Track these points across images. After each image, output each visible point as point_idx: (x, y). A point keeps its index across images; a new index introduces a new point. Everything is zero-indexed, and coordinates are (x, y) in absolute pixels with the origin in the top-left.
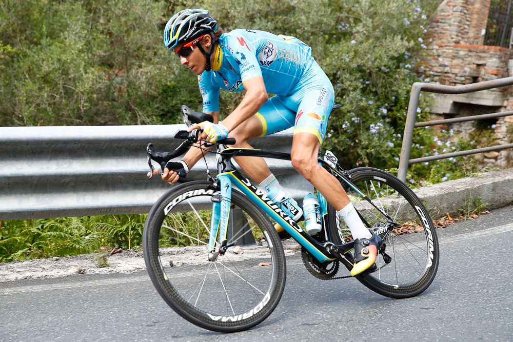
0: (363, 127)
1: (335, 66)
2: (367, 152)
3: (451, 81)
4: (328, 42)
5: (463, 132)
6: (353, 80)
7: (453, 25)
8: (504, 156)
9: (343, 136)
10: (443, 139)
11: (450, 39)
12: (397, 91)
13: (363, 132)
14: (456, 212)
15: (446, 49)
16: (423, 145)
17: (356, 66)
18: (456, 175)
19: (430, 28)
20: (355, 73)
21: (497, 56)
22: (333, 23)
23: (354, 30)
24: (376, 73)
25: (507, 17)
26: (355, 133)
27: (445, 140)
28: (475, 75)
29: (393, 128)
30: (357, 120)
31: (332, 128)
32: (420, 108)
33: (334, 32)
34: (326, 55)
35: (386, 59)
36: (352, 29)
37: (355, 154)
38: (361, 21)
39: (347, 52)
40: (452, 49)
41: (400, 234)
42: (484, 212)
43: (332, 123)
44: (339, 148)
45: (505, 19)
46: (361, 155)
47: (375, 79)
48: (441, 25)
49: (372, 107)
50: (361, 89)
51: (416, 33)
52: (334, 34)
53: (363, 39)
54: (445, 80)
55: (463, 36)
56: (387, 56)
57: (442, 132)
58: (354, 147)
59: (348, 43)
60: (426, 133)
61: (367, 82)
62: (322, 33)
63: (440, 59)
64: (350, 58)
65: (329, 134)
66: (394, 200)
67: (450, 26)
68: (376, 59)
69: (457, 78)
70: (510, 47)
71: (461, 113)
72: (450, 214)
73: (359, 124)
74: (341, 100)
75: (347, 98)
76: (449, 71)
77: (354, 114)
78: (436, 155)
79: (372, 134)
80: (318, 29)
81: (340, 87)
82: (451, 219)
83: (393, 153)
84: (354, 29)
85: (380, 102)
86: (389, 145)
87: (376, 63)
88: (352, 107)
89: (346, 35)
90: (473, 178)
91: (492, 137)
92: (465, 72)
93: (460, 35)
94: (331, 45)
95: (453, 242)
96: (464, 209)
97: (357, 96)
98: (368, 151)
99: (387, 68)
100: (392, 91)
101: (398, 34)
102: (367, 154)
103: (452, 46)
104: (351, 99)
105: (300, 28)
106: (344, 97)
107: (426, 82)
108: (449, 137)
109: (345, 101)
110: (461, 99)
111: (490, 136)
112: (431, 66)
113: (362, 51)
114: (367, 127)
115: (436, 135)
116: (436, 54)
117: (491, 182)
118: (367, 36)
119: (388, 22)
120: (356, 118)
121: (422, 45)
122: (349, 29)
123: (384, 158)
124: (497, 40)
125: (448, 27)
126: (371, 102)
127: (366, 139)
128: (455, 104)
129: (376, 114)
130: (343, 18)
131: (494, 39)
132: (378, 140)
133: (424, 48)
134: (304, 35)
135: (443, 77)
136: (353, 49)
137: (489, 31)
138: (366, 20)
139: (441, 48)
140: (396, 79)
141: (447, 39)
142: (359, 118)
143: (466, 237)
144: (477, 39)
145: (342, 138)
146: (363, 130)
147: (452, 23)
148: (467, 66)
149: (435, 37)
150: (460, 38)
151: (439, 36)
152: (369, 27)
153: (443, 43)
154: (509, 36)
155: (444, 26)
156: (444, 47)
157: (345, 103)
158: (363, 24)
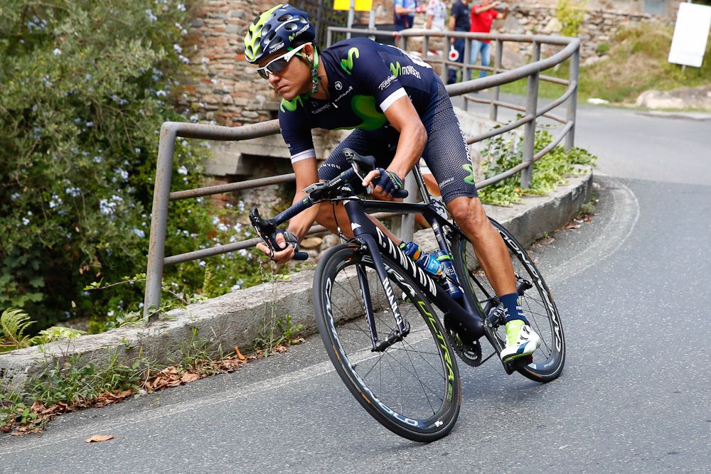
0: (86, 203)
1: (27, 96)
2: (97, 249)
3: (236, 119)
4: (10, 51)
5: (262, 207)
6: (62, 120)
7: (232, 22)
8: (331, 244)
9: (51, 221)
10: (228, 219)
11: (228, 46)
12: (143, 139)
13: (88, 214)
14: (249, 343)
15: (223, 64)
16: (194, 232)
17: (66, 94)
18: (254, 280)
19: (192, 26)
20: (65, 108)
22: (16, 18)
23: (57, 31)
24: (103, 107)
25: (319, 10)
26: (74, 216)
27: (233, 221)
28: (274, 108)
29: (142, 204)
30: (76, 191)
31: (29, 207)
32: (186, 166)
33: (19, 33)
34: (7, 75)
35: (118, 82)
36: (53, 28)
37: (76, 253)
38: (68, 15)
39: (46, 70)
40: (232, 64)
41: (156, 391)
42: (296, 341)
43: (29, 199)
44: (45, 243)
45: (316, 11)
46: (87, 255)
47: (102, 118)
48: (211, 21)
49: (100, 168)
50: (79, 136)
51: (169, 36)
52: (20, 37)
53: (74, 47)
54: (225, 117)
56: (121, 76)
57: (225, 207)
58: (73, 241)
59: (48, 54)
60: (199, 211)
61: (88, 124)
63: (215, 81)
64: (54, 80)
65: (24, 219)
66: (141, 331)
67: (226, 24)
68: (101, 82)
69: (245, 113)
71: (256, 172)
72: (239, 348)
73: (79, 200)
74: (43, 157)
75: (53, 154)
76: (232, 102)
77: (69, 182)
78: (218, 247)
79: (105, 216)
81: (39, 133)
82: (242, 357)
83: (143, 249)
84: (56, 30)
85: (115, 158)
86: (136, 235)
87: (101, 90)
88: (64, 170)
89: (44, 39)
90: (275, 284)
92: (257, 103)
94: (15, 58)
95: (246, 396)
96: (263, 339)
97: (72, 149)
98: (99, 246)
99: (123, 98)
100: (134, 138)
101: (137, 37)
102: (98, 253)
103: (233, 59)
104: (62, 155)
106: (48, 152)
107: (192, 122)
108: (239, 215)
109: (51, 158)
110: (253, 148)
112: (199, 92)
113: (74, 69)
114: (93, 203)
115: (216, 212)
116: (206, 72)
117: (305, 289)
118: (81, 42)
119: (117, 17)
120: (73, 189)
121: (181, 57)
122: (47, 29)
123: (128, 257)
125: (224, 26)
126: (98, 160)
127: (94, 225)
128: (245, 158)
129: (108, 180)
130: (35, 7)
132: (116, 226)
133: (185, 63)
135: (221, 112)
136: (58, 65)
138: (77, 13)
139: (214, 62)
140: (139, 117)
141: (223, 46)
142: (78, 189)
143: (267, 385)
145: (51, 225)
146: (86, 210)
147: (230, 19)
148: (261, 92)
149: (202, 42)
151: (208, 42)
152: (83, 25)
153: (217, 53)
154: (324, 41)
155: (216, 24)
156: (220, 61)
157: (50, 163)
158: (72, 20)
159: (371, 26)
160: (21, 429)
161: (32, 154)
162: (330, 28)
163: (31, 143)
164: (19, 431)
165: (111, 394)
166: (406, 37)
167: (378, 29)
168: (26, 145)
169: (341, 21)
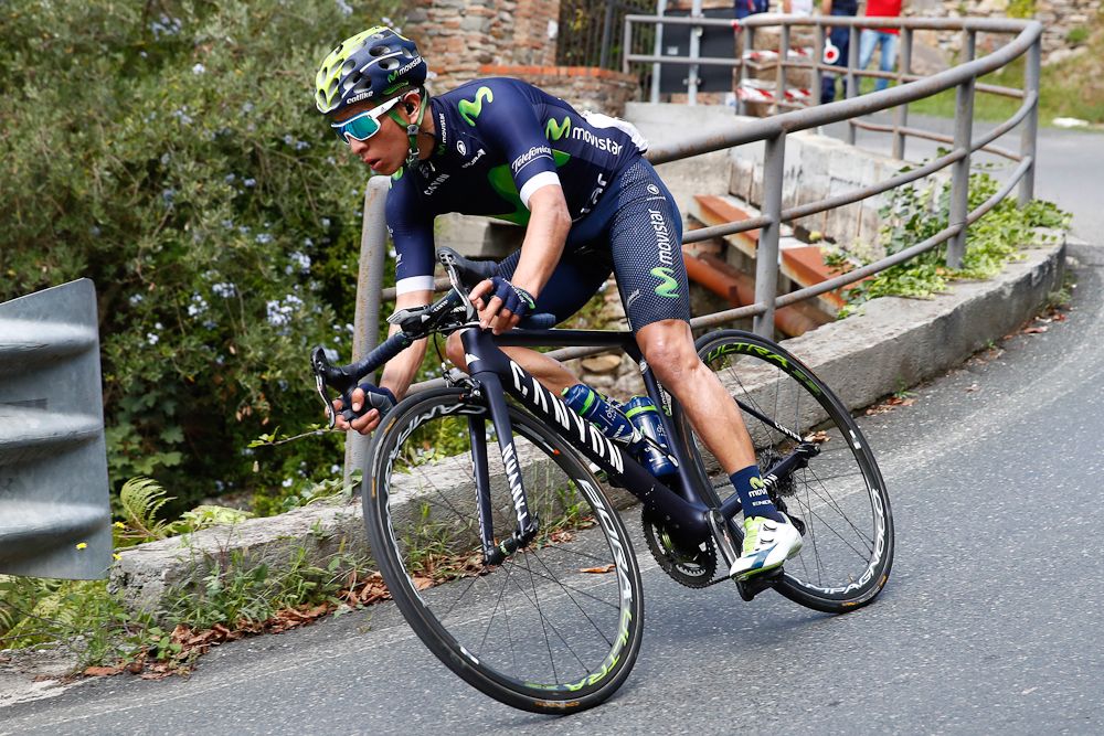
0: (246, 309)
1: (152, 141)
2: (264, 380)
4: (126, 71)
6: (207, 177)
7: (472, 13)
9: (192, 337)
11: (465, 52)
12: (336, 204)
13: (248, 325)
17: (213, 135)
19: (408, 22)
20: (212, 157)
21: (594, 95)
22: (135, 18)
23: (199, 36)
24: (271, 154)
26: (226, 329)
29: (333, 308)
30: (229, 289)
33: (140, 42)
34: (122, 108)
35: (295, 114)
36: (193, 32)
37: (232, 388)
38: (216, 10)
39: (182, 98)
41: (366, 605)
42: (586, 524)
43: (158, 303)
44: (183, 373)
46: (248, 390)
47: (269, 171)
48: (439, 12)
49: (267, 252)
50: (233, 200)
52: (141, 48)
53: (225, 60)
55: (500, 42)
56: (299, 105)
58: (226, 368)
59: (184, 74)
61: (248, 182)
62: (105, 47)
64: (194, 114)
65: (150, 335)
66: (340, 511)
67: (463, 16)
68: (267, 115)
70: (626, 68)
73: (233, 303)
74: (178, 236)
75: (195, 229)
77: (217, 274)
79: (275, 329)
80: (93, 36)
81: (170, 198)
84: (198, 33)
85: (291, 236)
87: (270, 127)
88: (212, 255)
89: (177, 50)
91: (601, 316)
93: (491, 38)
94: (134, 81)
95: (508, 612)
97: (224, 222)
98: (267, 376)
99: (300, 140)
100: (321, 202)
101: (322, 41)
102: (265, 387)
103: (475, 71)
104: (208, 232)
105: (39, 34)
106: (187, 228)
109: (191, 237)
111: (593, 314)
113: (226, 95)
114: (256, 309)
118: (235, 52)
119: (292, 10)
120: (225, 285)
122: (183, 33)
123: (311, 393)
124: (592, 51)
125: (459, 19)
126: (263, 238)
127: (258, 343)
129: (280, 271)
131: (583, 47)
132: (292, 343)
134: (54, 54)
136: (201, 90)
137: (568, 25)
138: (230, 6)
139: (444, 77)
140: (328, 169)
141: (459, 51)
142: (232, 286)
144: (537, 48)
145: (191, 343)
146: (246, 319)
147: (468, 7)
150: (492, 48)
151: (435, 45)
152: (240, 25)
153: (448, 64)
154: (620, 39)
155: (446, 16)
156: (453, 75)
157: (189, 244)
158: (222, 17)
159: (696, 11)
160: (157, 669)
161: (162, 230)
162: (630, 17)
163: (159, 214)
164: (153, 672)
165: (296, 612)
166: (753, 28)
167: (707, 16)
168: (152, 217)
169: (647, 6)
